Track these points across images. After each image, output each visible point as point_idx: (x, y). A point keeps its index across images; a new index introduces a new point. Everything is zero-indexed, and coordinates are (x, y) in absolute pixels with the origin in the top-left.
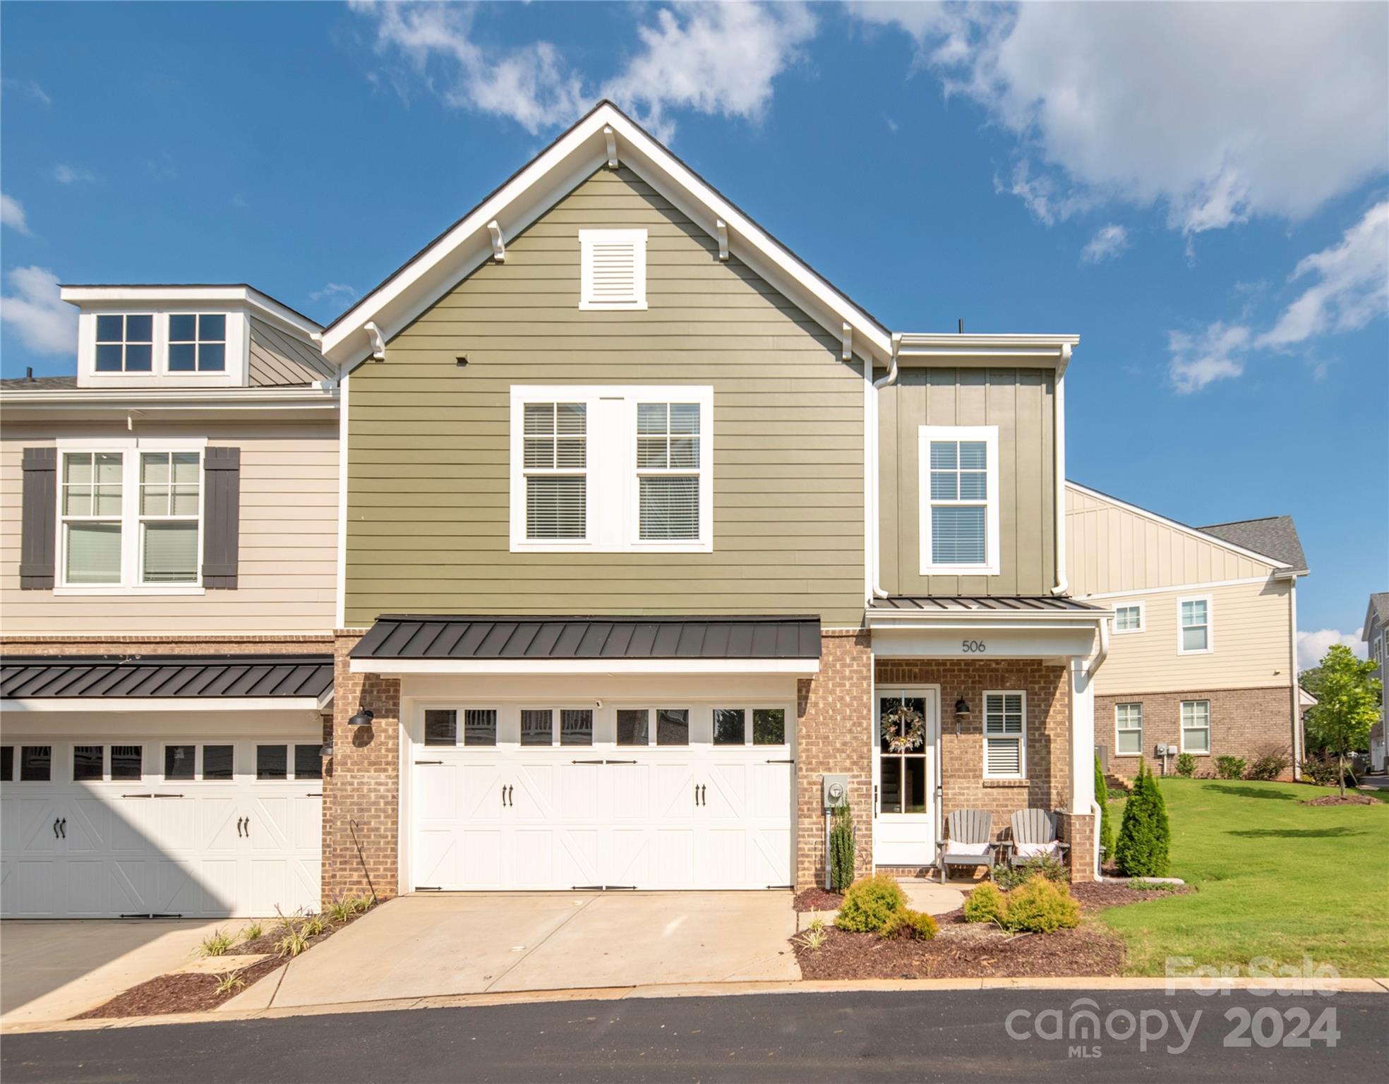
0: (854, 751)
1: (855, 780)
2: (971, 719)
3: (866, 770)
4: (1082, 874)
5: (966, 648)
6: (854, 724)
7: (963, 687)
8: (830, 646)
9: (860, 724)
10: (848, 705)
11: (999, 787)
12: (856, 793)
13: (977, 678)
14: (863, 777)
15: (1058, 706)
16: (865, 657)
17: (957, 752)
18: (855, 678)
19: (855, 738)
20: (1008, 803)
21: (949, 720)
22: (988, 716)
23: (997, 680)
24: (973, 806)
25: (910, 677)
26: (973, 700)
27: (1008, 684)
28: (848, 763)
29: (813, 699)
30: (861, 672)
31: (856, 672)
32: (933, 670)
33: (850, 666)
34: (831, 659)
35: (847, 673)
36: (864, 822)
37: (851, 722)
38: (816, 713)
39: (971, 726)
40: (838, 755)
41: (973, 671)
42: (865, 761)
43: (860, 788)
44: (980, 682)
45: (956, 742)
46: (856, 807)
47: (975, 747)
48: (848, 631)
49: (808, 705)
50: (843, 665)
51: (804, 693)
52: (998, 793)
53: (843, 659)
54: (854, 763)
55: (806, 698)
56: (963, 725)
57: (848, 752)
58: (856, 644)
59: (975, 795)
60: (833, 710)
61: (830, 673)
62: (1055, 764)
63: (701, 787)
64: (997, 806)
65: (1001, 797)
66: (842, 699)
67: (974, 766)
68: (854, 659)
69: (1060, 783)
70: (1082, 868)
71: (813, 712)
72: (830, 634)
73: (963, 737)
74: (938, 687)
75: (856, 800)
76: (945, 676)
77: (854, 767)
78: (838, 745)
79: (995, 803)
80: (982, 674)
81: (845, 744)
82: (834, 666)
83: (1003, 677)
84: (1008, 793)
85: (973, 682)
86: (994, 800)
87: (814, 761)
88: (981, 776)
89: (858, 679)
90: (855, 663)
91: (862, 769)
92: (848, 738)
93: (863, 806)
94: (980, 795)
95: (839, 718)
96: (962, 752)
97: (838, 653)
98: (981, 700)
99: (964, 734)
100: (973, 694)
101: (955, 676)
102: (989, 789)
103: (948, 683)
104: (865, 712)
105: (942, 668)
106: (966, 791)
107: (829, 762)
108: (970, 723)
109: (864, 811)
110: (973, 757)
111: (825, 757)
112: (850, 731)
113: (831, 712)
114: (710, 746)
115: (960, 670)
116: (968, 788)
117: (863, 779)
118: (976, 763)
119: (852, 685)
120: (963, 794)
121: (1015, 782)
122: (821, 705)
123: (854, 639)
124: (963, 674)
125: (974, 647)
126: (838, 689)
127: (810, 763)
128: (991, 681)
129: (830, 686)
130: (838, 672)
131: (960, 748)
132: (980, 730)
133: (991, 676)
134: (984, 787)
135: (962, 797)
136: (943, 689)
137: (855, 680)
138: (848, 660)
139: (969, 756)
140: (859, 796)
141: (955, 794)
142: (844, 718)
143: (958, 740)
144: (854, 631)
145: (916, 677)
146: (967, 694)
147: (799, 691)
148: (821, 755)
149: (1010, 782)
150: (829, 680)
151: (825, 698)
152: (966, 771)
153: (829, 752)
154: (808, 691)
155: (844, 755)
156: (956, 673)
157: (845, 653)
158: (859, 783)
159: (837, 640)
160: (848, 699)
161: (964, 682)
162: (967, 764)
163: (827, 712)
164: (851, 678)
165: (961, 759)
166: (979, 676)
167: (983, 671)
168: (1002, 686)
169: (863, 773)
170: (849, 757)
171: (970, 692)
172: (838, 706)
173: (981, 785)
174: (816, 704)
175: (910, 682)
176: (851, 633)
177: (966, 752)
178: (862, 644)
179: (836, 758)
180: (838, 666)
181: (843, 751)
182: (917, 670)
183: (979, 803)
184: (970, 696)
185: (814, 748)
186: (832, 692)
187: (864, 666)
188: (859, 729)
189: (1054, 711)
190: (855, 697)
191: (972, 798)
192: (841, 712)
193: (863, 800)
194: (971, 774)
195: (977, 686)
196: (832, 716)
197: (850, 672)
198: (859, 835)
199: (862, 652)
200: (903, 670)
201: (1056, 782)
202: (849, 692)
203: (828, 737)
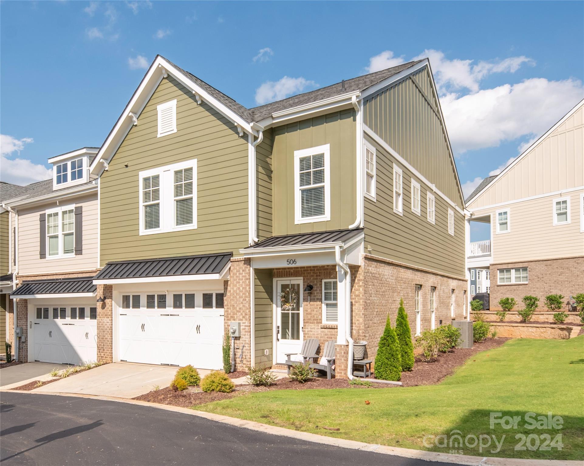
0: (243, 312)
1: (244, 325)
2: (316, 294)
3: (248, 320)
4: (340, 375)
5: (288, 263)
6: (243, 300)
7: (312, 278)
8: (235, 266)
9: (245, 300)
10: (242, 291)
11: (327, 328)
12: (244, 330)
13: (318, 274)
14: (247, 323)
15: (357, 287)
16: (247, 270)
17: (309, 311)
18: (244, 279)
19: (244, 306)
20: (332, 336)
21: (306, 295)
22: (325, 292)
23: (327, 274)
24: (317, 337)
25: (289, 275)
26: (316, 285)
27: (332, 276)
28: (241, 317)
29: (229, 289)
30: (246, 276)
31: (244, 276)
32: (299, 271)
33: (242, 274)
34: (235, 271)
35: (241, 277)
36: (247, 343)
37: (242, 299)
38: (230, 295)
39: (316, 298)
40: (238, 313)
41: (317, 270)
42: (247, 316)
43: (245, 328)
44: (320, 276)
45: (309, 305)
46: (244, 336)
47: (317, 308)
48: (240, 259)
49: (227, 292)
50: (240, 274)
51: (226, 286)
52: (328, 331)
53: (239, 271)
54: (243, 317)
55: (227, 289)
56: (312, 298)
57: (241, 312)
58: (244, 264)
59: (317, 332)
60: (236, 294)
61: (235, 277)
62: (355, 317)
63: (198, 326)
64: (327, 337)
65: (329, 334)
66: (239, 288)
67: (317, 317)
68: (243, 271)
69: (357, 327)
70: (340, 371)
71: (229, 295)
72: (234, 260)
73: (312, 303)
74: (302, 278)
75: (244, 333)
76: (304, 273)
77: (244, 319)
78: (238, 309)
79: (326, 336)
80: (320, 271)
81: (240, 309)
82: (236, 274)
83: (330, 272)
84: (332, 331)
85: (317, 276)
86: (326, 335)
87: (229, 316)
88: (321, 323)
89: (245, 280)
90: (244, 272)
91: (246, 320)
92: (241, 306)
93: (247, 336)
94: (319, 332)
95: (238, 297)
96: (311, 311)
97: (238, 269)
98: (321, 284)
99: (313, 301)
100: (317, 282)
101: (309, 273)
102: (323, 329)
103: (305, 277)
104: (247, 294)
105: (303, 269)
106: (313, 330)
107: (234, 317)
108: (315, 296)
109: (247, 338)
110: (316, 313)
111: (233, 314)
112: (242, 303)
113: (235, 294)
114: (202, 308)
115: (311, 270)
116: (314, 328)
117: (247, 324)
118: (318, 316)
119: (243, 282)
120: (312, 331)
121: (334, 326)
122: (232, 292)
123: (243, 262)
124: (312, 272)
125: (292, 262)
126: (238, 284)
127: (228, 317)
128: (324, 275)
129: (235, 283)
130: (237, 277)
131: (311, 309)
132: (321, 300)
133: (324, 272)
134: (321, 328)
135: (311, 333)
136: (304, 279)
137: (244, 280)
138: (241, 271)
139: (315, 312)
140: (245, 332)
141: (308, 331)
142: (240, 297)
143: (310, 305)
144: (243, 258)
145: (292, 274)
146: (314, 282)
147: (224, 285)
148: (232, 313)
149: (332, 326)
150: (234, 280)
151: (233, 289)
152: (313, 320)
153: (234, 312)
154: (227, 286)
155: (240, 313)
156: (309, 271)
157: (240, 268)
158: (245, 326)
159: (237, 262)
160: (241, 288)
161: (312, 276)
162: (314, 316)
163: (234, 295)
164: (242, 279)
165: (311, 314)
166: (320, 273)
167: (321, 270)
168: (329, 277)
169: (246, 322)
170: (242, 314)
171: (315, 281)
172: (238, 292)
173: (320, 327)
174: (230, 291)
175: (289, 277)
176: (241, 260)
177: (313, 311)
178: (246, 264)
179: (237, 315)
180: (238, 274)
181: (240, 312)
182: (292, 271)
183: (319, 336)
184: (315, 283)
185: (229, 310)
186: (236, 286)
187: (247, 274)
188: (245, 302)
189: (355, 289)
190: (244, 288)
191: (316, 333)
192: (238, 294)
193: (247, 334)
194: (316, 321)
195: (318, 277)
196: (235, 296)
197: (242, 276)
198: (245, 349)
199: (246, 268)
200: (287, 271)
201: (355, 326)
202: (242, 285)
203: (234, 306)
